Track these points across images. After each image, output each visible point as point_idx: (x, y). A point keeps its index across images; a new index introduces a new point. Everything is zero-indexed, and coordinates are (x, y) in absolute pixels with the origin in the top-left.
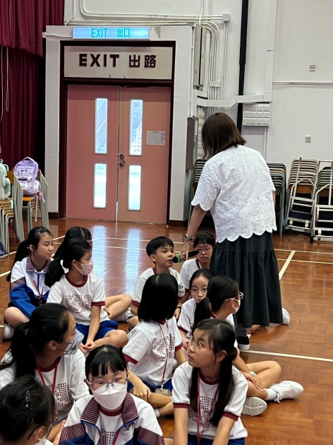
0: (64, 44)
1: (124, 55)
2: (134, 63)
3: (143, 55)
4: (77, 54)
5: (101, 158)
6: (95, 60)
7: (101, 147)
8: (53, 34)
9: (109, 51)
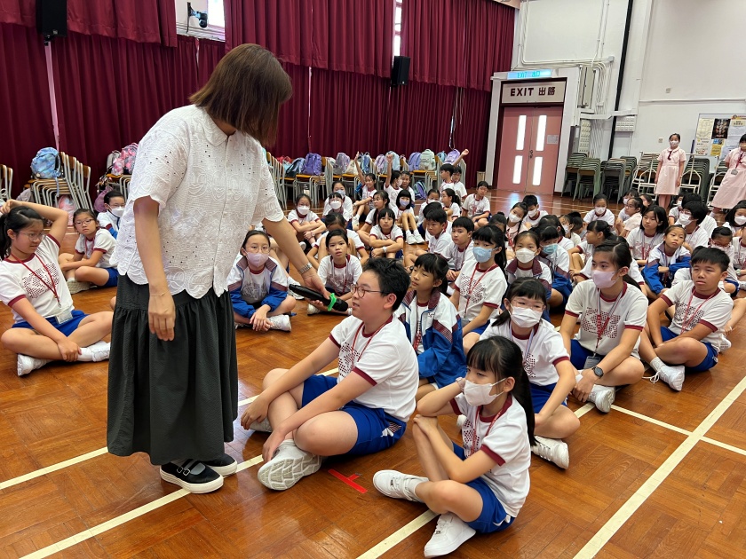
0: (503, 83)
1: (537, 87)
2: (542, 92)
3: (547, 87)
4: (510, 89)
5: (519, 153)
6: (520, 92)
7: (520, 146)
8: (498, 77)
9: (528, 86)
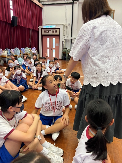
0: (42, 29)
1: (52, 30)
2: (53, 32)
3: (55, 30)
4: (44, 31)
5: (48, 48)
6: (47, 31)
7: (48, 46)
8: (40, 27)
9: (49, 30)
